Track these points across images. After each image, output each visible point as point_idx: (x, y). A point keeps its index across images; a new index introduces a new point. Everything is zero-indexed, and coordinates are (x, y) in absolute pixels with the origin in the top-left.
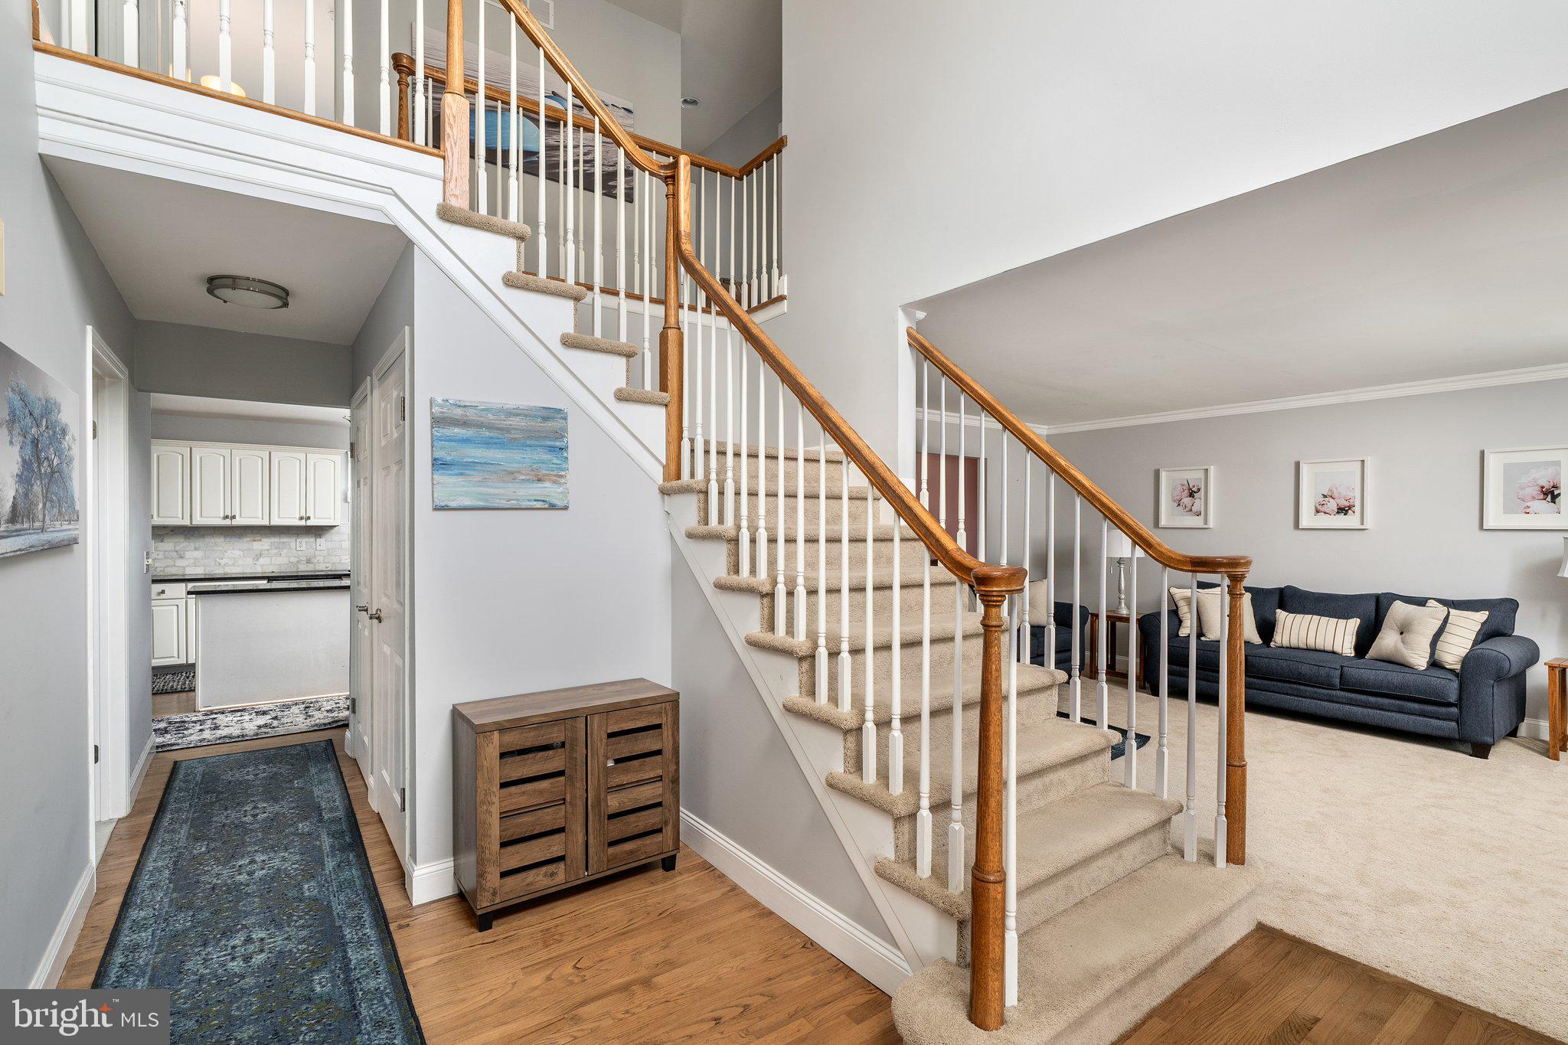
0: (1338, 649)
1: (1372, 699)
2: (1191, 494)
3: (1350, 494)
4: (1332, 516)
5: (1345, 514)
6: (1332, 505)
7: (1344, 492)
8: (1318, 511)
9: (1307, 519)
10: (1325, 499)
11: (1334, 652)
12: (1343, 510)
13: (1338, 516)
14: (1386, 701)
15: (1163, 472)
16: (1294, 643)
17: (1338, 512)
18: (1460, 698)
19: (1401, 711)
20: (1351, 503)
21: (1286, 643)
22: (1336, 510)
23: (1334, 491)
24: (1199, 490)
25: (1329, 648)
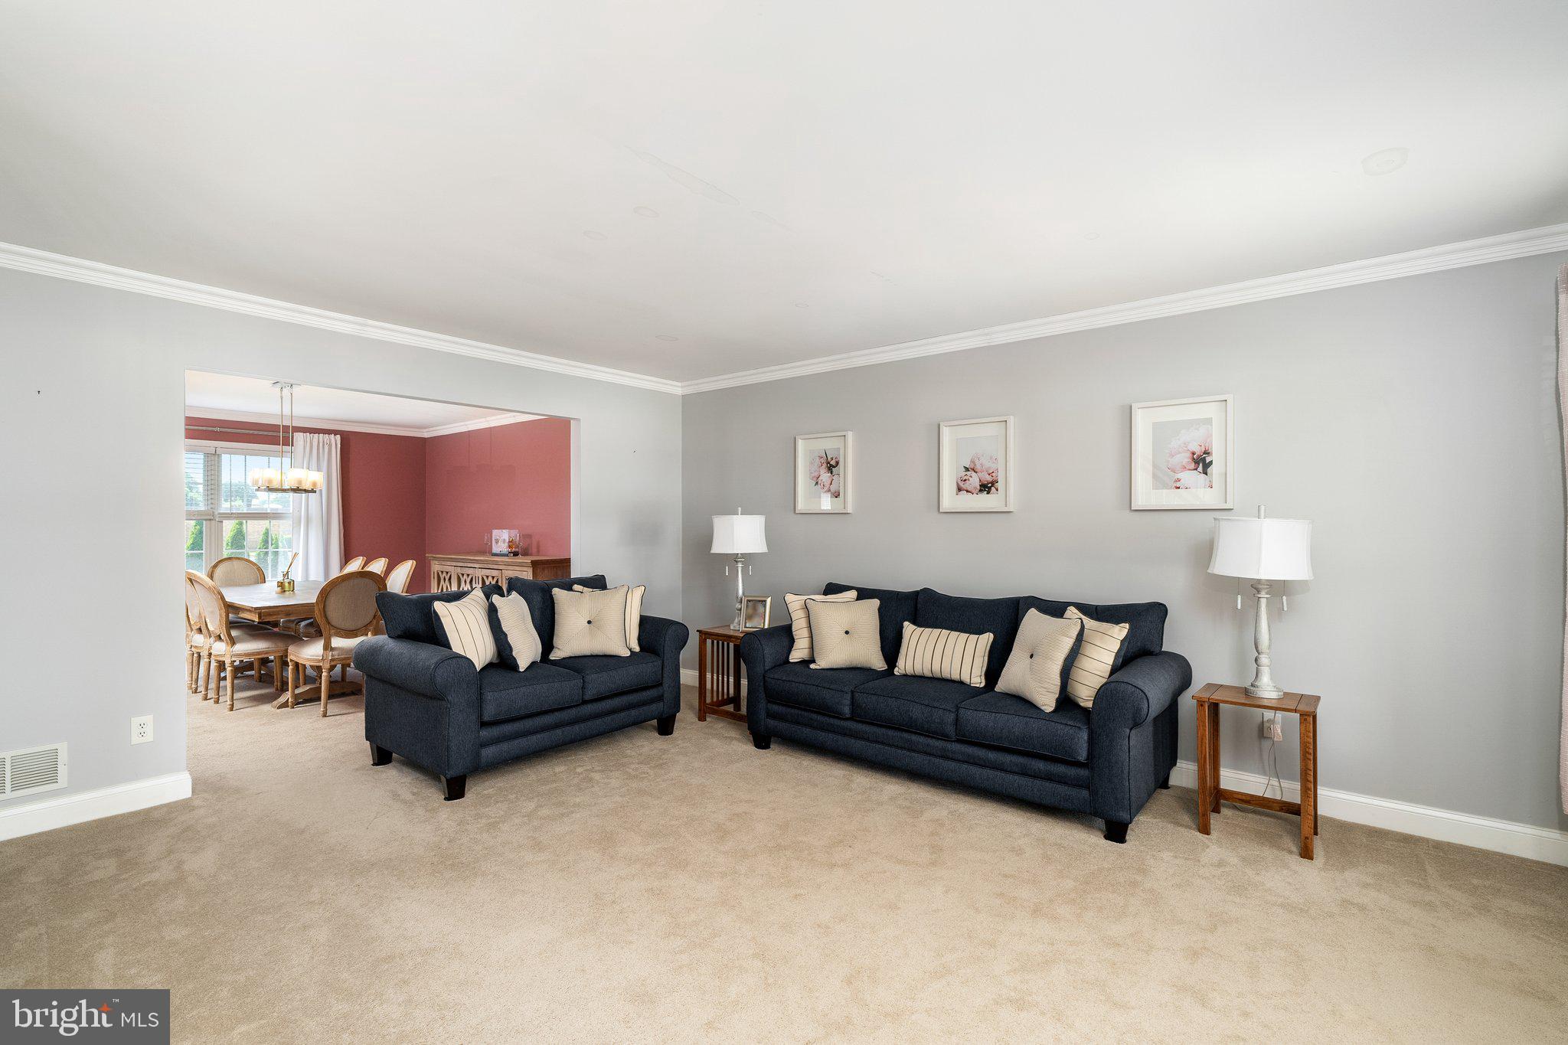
0: (966, 678)
1: (992, 755)
2: (830, 468)
3: (993, 467)
4: (975, 495)
5: (988, 493)
6: (974, 481)
7: (988, 464)
8: (960, 489)
9: (950, 499)
10: (968, 473)
11: (961, 683)
12: (986, 488)
13: (980, 495)
14: (1007, 759)
15: (800, 441)
16: (918, 671)
17: (981, 491)
18: (1091, 754)
19: (1024, 773)
20: (994, 478)
21: (909, 671)
22: (979, 488)
23: (977, 462)
24: (837, 463)
25: (955, 676)
